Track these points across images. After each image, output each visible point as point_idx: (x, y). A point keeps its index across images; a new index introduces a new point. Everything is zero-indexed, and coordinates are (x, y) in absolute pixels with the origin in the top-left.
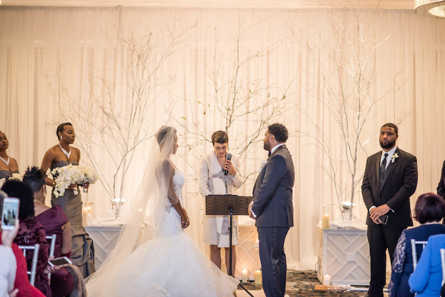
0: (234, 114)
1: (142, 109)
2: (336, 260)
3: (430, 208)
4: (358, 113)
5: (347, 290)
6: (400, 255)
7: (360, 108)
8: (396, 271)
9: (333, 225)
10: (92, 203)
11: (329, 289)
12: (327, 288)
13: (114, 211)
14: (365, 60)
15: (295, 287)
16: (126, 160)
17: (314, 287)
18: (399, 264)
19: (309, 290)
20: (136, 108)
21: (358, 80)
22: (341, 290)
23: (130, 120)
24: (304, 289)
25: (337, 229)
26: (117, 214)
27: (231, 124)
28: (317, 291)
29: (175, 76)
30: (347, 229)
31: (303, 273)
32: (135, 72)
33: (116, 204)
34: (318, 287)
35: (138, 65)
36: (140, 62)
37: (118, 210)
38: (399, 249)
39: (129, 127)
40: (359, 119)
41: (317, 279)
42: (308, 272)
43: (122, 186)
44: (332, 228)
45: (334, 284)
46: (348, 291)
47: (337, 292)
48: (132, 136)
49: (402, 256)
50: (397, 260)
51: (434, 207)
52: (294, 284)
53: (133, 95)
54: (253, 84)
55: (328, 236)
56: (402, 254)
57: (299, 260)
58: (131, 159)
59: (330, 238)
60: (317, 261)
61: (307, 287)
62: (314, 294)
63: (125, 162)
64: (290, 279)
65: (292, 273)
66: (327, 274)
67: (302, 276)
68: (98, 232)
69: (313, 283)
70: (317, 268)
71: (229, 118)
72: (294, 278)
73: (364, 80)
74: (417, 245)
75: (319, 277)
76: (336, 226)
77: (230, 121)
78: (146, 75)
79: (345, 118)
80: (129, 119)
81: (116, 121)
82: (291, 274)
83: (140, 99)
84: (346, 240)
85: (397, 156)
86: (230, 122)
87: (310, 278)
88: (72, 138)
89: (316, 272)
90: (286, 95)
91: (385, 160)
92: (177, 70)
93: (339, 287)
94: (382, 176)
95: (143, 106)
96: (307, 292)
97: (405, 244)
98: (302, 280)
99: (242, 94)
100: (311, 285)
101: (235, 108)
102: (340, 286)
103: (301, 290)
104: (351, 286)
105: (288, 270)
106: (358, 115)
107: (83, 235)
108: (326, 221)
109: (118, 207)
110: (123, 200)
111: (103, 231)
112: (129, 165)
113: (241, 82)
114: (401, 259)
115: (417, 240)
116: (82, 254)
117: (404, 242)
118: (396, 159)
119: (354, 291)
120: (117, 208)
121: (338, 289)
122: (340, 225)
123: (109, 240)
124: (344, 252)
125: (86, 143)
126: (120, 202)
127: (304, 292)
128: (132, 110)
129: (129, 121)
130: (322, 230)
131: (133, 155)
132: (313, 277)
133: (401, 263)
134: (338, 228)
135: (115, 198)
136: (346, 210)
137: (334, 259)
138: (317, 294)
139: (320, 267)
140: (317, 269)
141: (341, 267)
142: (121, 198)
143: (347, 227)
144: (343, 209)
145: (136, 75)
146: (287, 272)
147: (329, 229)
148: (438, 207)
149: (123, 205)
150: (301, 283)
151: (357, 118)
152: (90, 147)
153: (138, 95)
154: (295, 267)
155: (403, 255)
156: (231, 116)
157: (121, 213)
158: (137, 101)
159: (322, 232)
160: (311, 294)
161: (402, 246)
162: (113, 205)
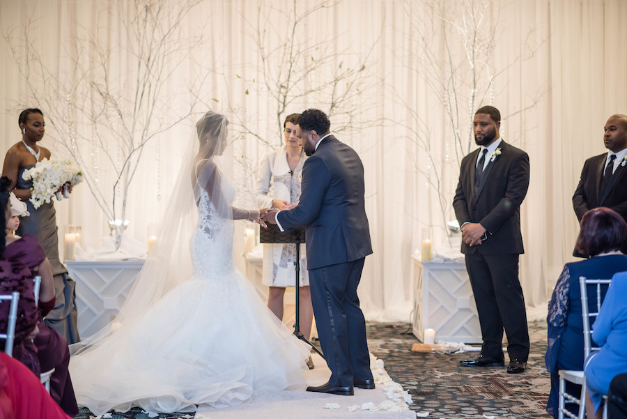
0: (288, 94)
1: (153, 88)
2: (442, 307)
3: (606, 232)
4: (473, 91)
5: (459, 350)
6: (561, 301)
7: (475, 84)
8: (555, 325)
9: (437, 256)
10: (80, 228)
11: (433, 349)
12: (430, 347)
13: (114, 238)
14: (483, 13)
15: (382, 346)
16: (129, 162)
17: (411, 347)
18: (561, 313)
19: (404, 351)
20: (144, 86)
21: (472, 42)
22: (451, 350)
23: (136, 103)
24: (397, 350)
25: (443, 261)
26: (118, 243)
27: (286, 108)
28: (416, 353)
29: (202, 37)
30: (457, 261)
31: (391, 327)
32: (142, 31)
33: (116, 228)
34: (417, 347)
35: (145, 21)
36: (149, 15)
37: (119, 237)
38: (560, 293)
39: (135, 114)
40: (473, 100)
41: (412, 334)
42: (397, 324)
43: (124, 201)
44: (435, 260)
45: (440, 341)
46: (461, 351)
47: (445, 354)
48: (139, 127)
49: (565, 303)
50: (557, 308)
51: (611, 230)
52: (380, 342)
53: (139, 65)
54: (317, 49)
55: (431, 273)
56: (564, 300)
57: (384, 307)
58: (138, 161)
59: (433, 274)
60: (411, 307)
61: (399, 346)
62: (412, 357)
63: (129, 166)
64: (373, 336)
65: (375, 326)
66: (429, 328)
67: (390, 330)
68: (91, 270)
69: (408, 341)
70: (412, 318)
71: (282, 99)
72: (379, 334)
73: (481, 41)
74: (588, 285)
75: (415, 331)
76: (442, 257)
77: (284, 103)
78: (158, 37)
79: (454, 97)
80: (134, 101)
81: (116, 105)
82: (374, 329)
83: (150, 71)
84: (457, 277)
85: (499, 152)
86: (284, 106)
87: (403, 334)
88: (40, 133)
89: (411, 325)
90: (366, 65)
91: (483, 159)
92: (204, 27)
93: (448, 346)
94: (477, 182)
95: (154, 82)
96: (401, 354)
97: (568, 285)
98: (391, 337)
99: (300, 64)
100: (405, 344)
101: (291, 84)
102: (449, 344)
103: (392, 351)
104: (466, 344)
105: (368, 322)
106: (472, 95)
107: (62, 275)
108: (427, 249)
109: (119, 233)
110: (126, 223)
111: (99, 270)
112: (135, 170)
113: (299, 45)
114: (564, 307)
115: (588, 278)
116: (64, 303)
117: (566, 282)
118: (498, 157)
119: (470, 352)
120: (118, 235)
121: (446, 349)
122: (447, 256)
123: (108, 281)
124: (454, 296)
125: (69, 139)
126: (123, 225)
127: (396, 354)
128: (138, 88)
129: (134, 105)
130: (422, 263)
131: (140, 155)
132: (407, 332)
133: (563, 312)
134: (445, 260)
135: (114, 219)
136: (454, 234)
137: (438, 306)
138: (417, 357)
139: (417, 317)
140: (412, 321)
141: (448, 318)
142: (123, 218)
143: (458, 259)
144: (449, 232)
145: (144, 36)
146: (367, 324)
147: (432, 261)
148: (616, 229)
149: (127, 229)
150: (390, 341)
151: (472, 98)
152: (76, 144)
153: (147, 66)
154: (378, 317)
155: (566, 301)
156: (285, 97)
157: (124, 242)
158: (145, 75)
159: (422, 266)
160: (407, 357)
161: (564, 289)
162: (112, 229)
